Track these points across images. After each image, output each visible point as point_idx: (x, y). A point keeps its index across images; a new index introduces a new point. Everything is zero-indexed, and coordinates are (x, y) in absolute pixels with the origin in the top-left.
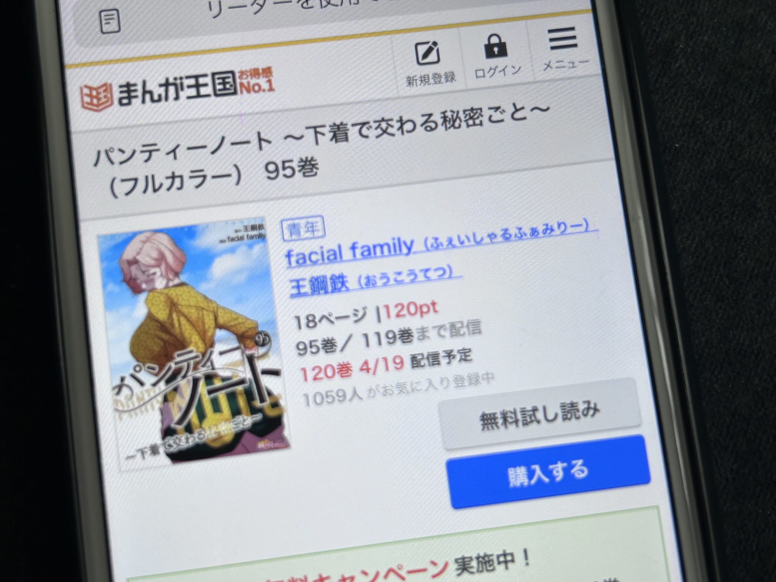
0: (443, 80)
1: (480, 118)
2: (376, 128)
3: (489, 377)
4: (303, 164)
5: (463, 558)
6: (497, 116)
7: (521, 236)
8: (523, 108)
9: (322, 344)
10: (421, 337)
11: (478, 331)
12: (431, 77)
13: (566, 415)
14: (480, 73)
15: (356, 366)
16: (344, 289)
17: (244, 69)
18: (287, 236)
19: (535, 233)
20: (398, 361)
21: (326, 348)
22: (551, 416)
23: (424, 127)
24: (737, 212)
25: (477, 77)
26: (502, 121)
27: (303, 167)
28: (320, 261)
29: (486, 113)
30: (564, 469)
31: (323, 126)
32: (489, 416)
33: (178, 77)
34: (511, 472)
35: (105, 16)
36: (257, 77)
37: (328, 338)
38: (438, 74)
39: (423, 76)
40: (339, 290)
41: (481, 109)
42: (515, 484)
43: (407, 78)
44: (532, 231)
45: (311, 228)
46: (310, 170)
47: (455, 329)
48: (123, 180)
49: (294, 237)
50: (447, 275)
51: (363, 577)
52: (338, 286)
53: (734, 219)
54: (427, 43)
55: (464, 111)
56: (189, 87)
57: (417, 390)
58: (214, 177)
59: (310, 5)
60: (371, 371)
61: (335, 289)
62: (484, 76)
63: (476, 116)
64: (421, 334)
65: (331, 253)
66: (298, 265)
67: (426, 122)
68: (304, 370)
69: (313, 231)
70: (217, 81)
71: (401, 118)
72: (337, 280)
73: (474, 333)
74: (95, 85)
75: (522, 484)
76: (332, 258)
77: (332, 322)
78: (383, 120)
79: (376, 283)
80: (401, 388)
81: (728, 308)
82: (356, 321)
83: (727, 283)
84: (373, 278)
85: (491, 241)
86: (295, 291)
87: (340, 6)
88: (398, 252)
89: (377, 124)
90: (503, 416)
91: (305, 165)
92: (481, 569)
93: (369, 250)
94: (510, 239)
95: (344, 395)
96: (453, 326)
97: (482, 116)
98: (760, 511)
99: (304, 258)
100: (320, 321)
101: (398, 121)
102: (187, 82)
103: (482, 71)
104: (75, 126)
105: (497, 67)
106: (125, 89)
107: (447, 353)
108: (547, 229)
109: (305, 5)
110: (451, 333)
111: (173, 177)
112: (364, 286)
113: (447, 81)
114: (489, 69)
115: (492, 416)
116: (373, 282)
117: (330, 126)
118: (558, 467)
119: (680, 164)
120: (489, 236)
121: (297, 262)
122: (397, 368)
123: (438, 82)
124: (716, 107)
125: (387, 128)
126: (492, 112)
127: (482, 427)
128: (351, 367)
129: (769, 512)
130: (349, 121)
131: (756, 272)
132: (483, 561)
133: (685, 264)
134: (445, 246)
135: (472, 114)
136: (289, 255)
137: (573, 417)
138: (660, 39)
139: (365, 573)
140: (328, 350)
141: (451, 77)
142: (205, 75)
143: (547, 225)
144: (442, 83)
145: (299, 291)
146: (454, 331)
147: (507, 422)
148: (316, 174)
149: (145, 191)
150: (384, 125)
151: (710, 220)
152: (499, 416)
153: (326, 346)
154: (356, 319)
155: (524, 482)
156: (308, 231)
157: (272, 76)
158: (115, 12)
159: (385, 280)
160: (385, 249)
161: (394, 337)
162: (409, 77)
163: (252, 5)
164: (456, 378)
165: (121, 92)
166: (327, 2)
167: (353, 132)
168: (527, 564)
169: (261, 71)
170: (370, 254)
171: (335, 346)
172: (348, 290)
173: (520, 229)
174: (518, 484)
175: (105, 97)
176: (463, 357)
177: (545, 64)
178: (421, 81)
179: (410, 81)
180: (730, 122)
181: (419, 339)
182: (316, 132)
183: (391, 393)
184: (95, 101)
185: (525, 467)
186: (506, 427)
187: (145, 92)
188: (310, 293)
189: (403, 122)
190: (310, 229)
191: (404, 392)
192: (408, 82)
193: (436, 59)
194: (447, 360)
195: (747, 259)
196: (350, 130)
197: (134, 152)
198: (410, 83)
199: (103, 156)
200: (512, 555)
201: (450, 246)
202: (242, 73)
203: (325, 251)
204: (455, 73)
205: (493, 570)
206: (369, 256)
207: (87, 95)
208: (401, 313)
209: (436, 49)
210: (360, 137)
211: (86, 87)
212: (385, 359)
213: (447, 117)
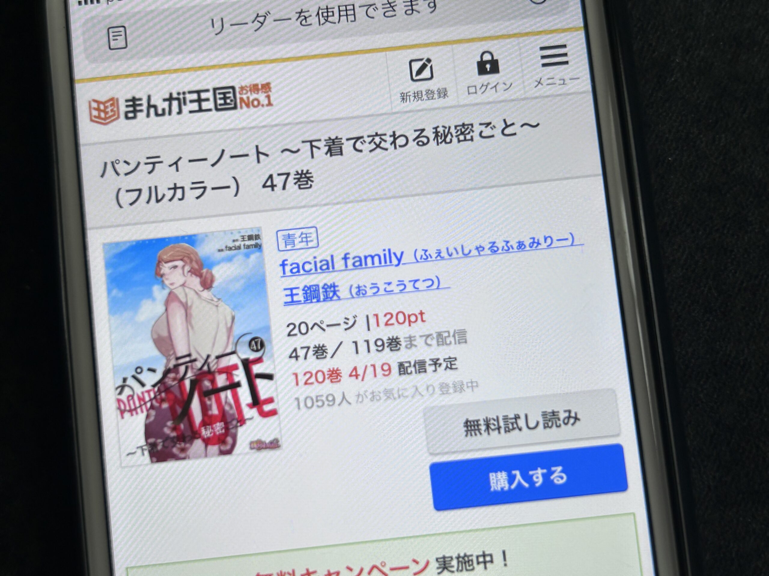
0: (436, 96)
1: (471, 134)
2: (370, 143)
3: (473, 385)
4: (298, 176)
5: (444, 557)
6: (487, 132)
7: (508, 249)
8: (513, 124)
9: (313, 351)
10: (409, 346)
11: (464, 341)
12: (424, 93)
13: (548, 424)
14: (472, 90)
15: (345, 372)
16: (335, 298)
17: (243, 85)
18: (282, 247)
19: (522, 246)
20: (386, 367)
21: (317, 354)
22: (532, 425)
23: (416, 141)
24: (728, 225)
25: (469, 93)
26: (493, 136)
27: (299, 180)
28: (313, 271)
29: (477, 129)
30: (543, 475)
31: (320, 140)
32: (472, 423)
33: (181, 91)
34: (492, 476)
35: (113, 32)
36: (256, 92)
37: (319, 345)
38: (431, 90)
39: (416, 92)
40: (331, 298)
41: (472, 125)
42: (496, 488)
43: (401, 94)
44: (519, 245)
45: (305, 238)
46: (305, 183)
47: (442, 339)
48: (128, 191)
49: (289, 247)
50: (435, 286)
51: (348, 572)
52: (329, 295)
53: (725, 232)
54: (421, 60)
55: (456, 127)
56: (192, 101)
57: (404, 396)
58: (213, 189)
59: (308, 23)
60: (360, 378)
61: (327, 298)
62: (476, 93)
63: (467, 132)
64: (409, 343)
65: (324, 262)
66: (292, 274)
67: (418, 137)
68: (296, 375)
69: (307, 241)
70: (218, 96)
71: (394, 132)
72: (328, 290)
73: (459, 343)
74: (103, 99)
75: (502, 489)
76: (325, 267)
77: (324, 330)
78: (377, 135)
79: (366, 292)
80: (388, 393)
81: (715, 320)
82: (346, 329)
83: (716, 294)
84: (363, 288)
85: (479, 253)
86: (289, 299)
87: (337, 23)
88: (388, 263)
89: (371, 138)
90: (486, 423)
91: (301, 178)
92: (460, 568)
93: (360, 261)
94: (497, 253)
95: (334, 399)
96: (439, 335)
97: (473, 131)
98: (741, 519)
99: (298, 267)
100: (312, 328)
101: (391, 136)
102: (189, 97)
103: (474, 88)
104: (83, 138)
105: (488, 83)
106: (131, 103)
107: (433, 361)
108: (534, 242)
109: (304, 22)
110: (438, 342)
111: (175, 188)
112: (355, 295)
113: (440, 97)
114: (481, 85)
115: (476, 423)
116: (364, 292)
117: (325, 140)
118: (537, 473)
119: (672, 177)
120: (477, 248)
121: (291, 271)
122: (384, 375)
123: (431, 98)
124: (710, 121)
125: (380, 142)
126: (483, 128)
127: (465, 433)
128: (341, 373)
129: (749, 520)
130: (344, 135)
131: (744, 285)
132: (463, 561)
133: (674, 276)
134: (434, 259)
135: (463, 130)
136: (283, 265)
137: (554, 425)
138: (656, 53)
139: (350, 569)
140: (318, 357)
141: (443, 93)
142: (207, 91)
143: (534, 238)
144: (435, 99)
145: (292, 299)
146: (440, 340)
147: (489, 428)
148: (311, 186)
149: (148, 202)
150: (377, 140)
151: (700, 233)
152: (482, 422)
153: (318, 353)
154: (347, 326)
155: (505, 487)
156: (302, 242)
157: (271, 91)
158: (122, 29)
159: (376, 290)
160: (376, 259)
161: (383, 344)
162: (402, 93)
163: (253, 22)
164: (441, 386)
165: (127, 106)
166: (325, 19)
167: (347, 147)
168: (505, 565)
169: (260, 87)
170: (361, 265)
171: (327, 353)
172: (339, 298)
173: (507, 242)
174: (499, 489)
175: (112, 110)
176: (449, 366)
177: (537, 81)
178: (415, 97)
179: (404, 97)
180: (723, 136)
181: (406, 347)
182: (312, 146)
183: (378, 398)
184: (103, 115)
185: (506, 473)
186: (489, 434)
187: (149, 106)
188: (303, 302)
189: (396, 137)
190: (304, 240)
191: (391, 399)
192: (402, 97)
193: (429, 76)
194: (433, 368)
195: (736, 273)
196: (345, 144)
197: (139, 163)
198: (403, 99)
199: (109, 167)
200: (491, 555)
201: (439, 258)
202: (242, 88)
203: (318, 260)
204: (447, 89)
205: (473, 569)
206: (360, 267)
207: (95, 109)
208: (390, 322)
209: (429, 65)
210: (354, 152)
211: (95, 101)
212: (374, 366)
213: (439, 132)
